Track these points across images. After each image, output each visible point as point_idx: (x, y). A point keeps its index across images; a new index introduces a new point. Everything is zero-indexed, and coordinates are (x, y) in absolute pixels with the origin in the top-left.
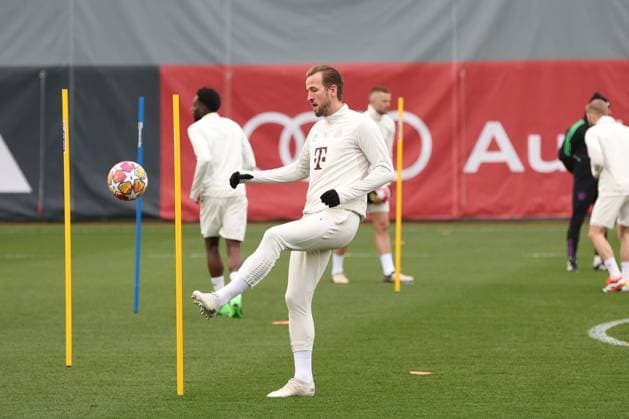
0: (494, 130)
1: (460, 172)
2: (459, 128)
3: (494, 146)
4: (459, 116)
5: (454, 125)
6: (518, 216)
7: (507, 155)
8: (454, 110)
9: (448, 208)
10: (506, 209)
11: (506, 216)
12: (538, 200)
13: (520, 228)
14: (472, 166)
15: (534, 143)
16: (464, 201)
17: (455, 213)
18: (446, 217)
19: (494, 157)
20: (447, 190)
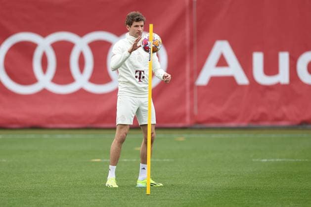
0: (222, 48)
1: (192, 85)
2: (192, 45)
3: (222, 62)
4: (192, 36)
5: (187, 43)
6: (244, 124)
7: (234, 69)
8: (187, 30)
9: (182, 117)
10: (233, 118)
11: (233, 124)
12: (262, 109)
13: (245, 135)
14: (203, 80)
15: (258, 58)
16: (196, 111)
17: (188, 121)
18: (180, 125)
19: (222, 72)
20: (181, 101)
